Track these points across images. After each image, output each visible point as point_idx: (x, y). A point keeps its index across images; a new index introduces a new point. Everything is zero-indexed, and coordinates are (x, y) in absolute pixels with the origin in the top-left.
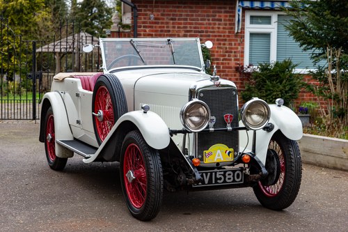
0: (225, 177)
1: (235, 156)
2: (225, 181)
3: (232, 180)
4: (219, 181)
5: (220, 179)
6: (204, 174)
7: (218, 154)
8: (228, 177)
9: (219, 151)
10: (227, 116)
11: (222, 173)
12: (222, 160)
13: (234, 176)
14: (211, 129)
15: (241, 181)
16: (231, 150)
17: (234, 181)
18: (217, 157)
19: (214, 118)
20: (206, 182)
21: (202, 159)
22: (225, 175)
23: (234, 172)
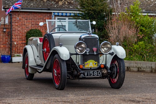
0: (94, 73)
1: (98, 65)
2: (94, 75)
3: (97, 75)
4: (91, 75)
5: (92, 74)
6: (85, 72)
7: (91, 64)
8: (95, 73)
9: (91, 63)
10: (94, 49)
11: (93, 72)
12: (93, 66)
13: (97, 73)
14: (88, 54)
15: (101, 75)
16: (96, 62)
17: (98, 75)
18: (90, 65)
19: (89, 49)
20: (86, 75)
21: (84, 66)
22: (93, 73)
23: (98, 71)
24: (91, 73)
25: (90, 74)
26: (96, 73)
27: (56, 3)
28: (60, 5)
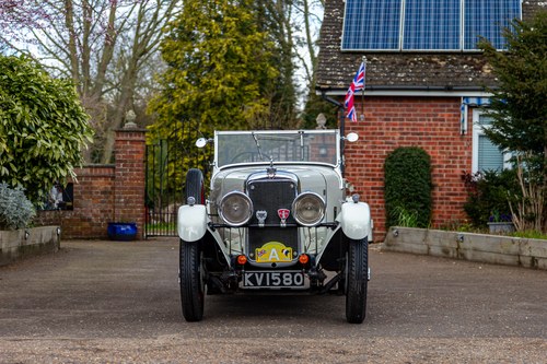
0: (282, 279)
1: (295, 257)
3: (291, 283)
4: (274, 283)
5: (277, 281)
6: (256, 274)
7: (273, 253)
8: (285, 279)
9: (274, 250)
10: (282, 211)
11: (278, 274)
12: (278, 259)
13: (293, 279)
14: (261, 224)
15: (303, 284)
16: (289, 249)
18: (271, 256)
19: (265, 212)
20: (260, 284)
21: (254, 258)
23: (293, 274)
24: (274, 279)
27: (475, 69)
28: (484, 75)
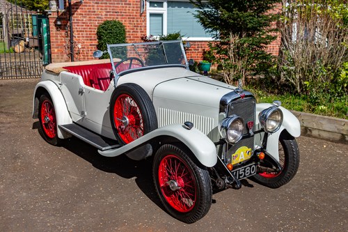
2: (245, 176)
7: (241, 155)
8: (247, 172)
12: (244, 159)
15: (255, 172)
16: (250, 149)
17: (250, 173)
22: (244, 171)
23: (250, 167)
24: (241, 173)
25: (240, 175)
26: (249, 171)
